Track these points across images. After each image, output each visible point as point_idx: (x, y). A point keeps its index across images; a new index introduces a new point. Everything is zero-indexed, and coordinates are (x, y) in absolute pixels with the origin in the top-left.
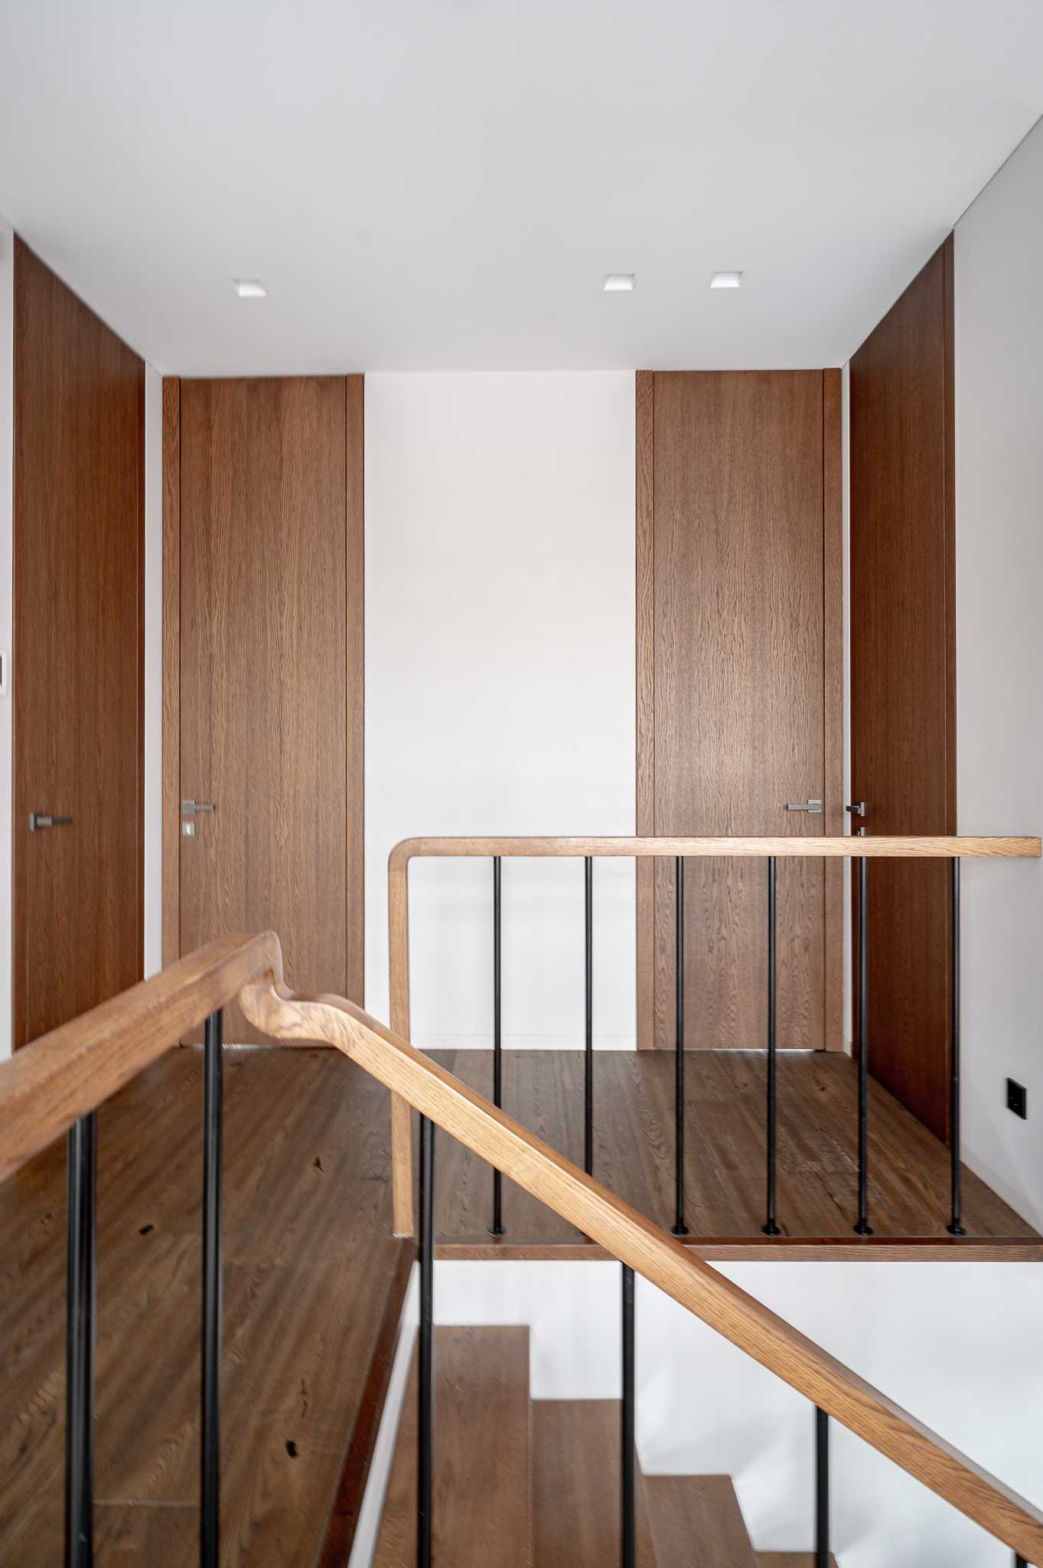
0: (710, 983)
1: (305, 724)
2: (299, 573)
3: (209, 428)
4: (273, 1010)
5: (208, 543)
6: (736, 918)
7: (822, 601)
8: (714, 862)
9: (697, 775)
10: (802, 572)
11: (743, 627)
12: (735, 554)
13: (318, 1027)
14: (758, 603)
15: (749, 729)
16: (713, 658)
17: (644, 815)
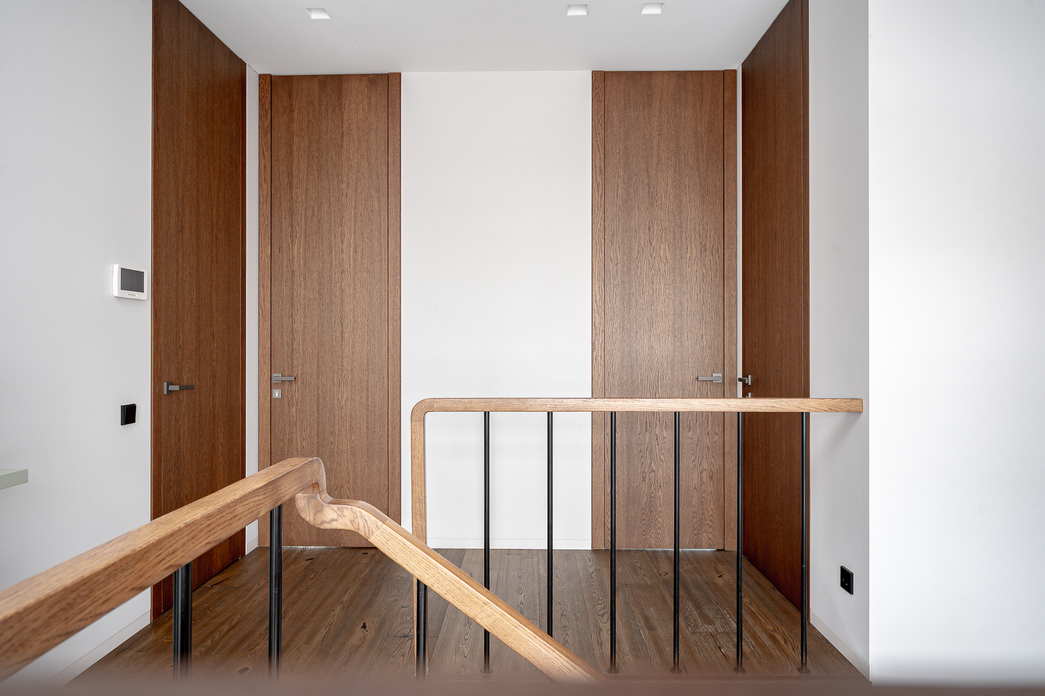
0: (643, 502)
1: (359, 320)
2: (355, 213)
3: (292, 111)
4: (319, 510)
5: (291, 192)
6: (662, 457)
7: (723, 234)
8: (646, 417)
9: (635, 356)
10: (709, 213)
11: (667, 252)
12: (661, 200)
13: (349, 522)
14: (678, 235)
15: (671, 324)
16: (646, 273)
17: (598, 384)
